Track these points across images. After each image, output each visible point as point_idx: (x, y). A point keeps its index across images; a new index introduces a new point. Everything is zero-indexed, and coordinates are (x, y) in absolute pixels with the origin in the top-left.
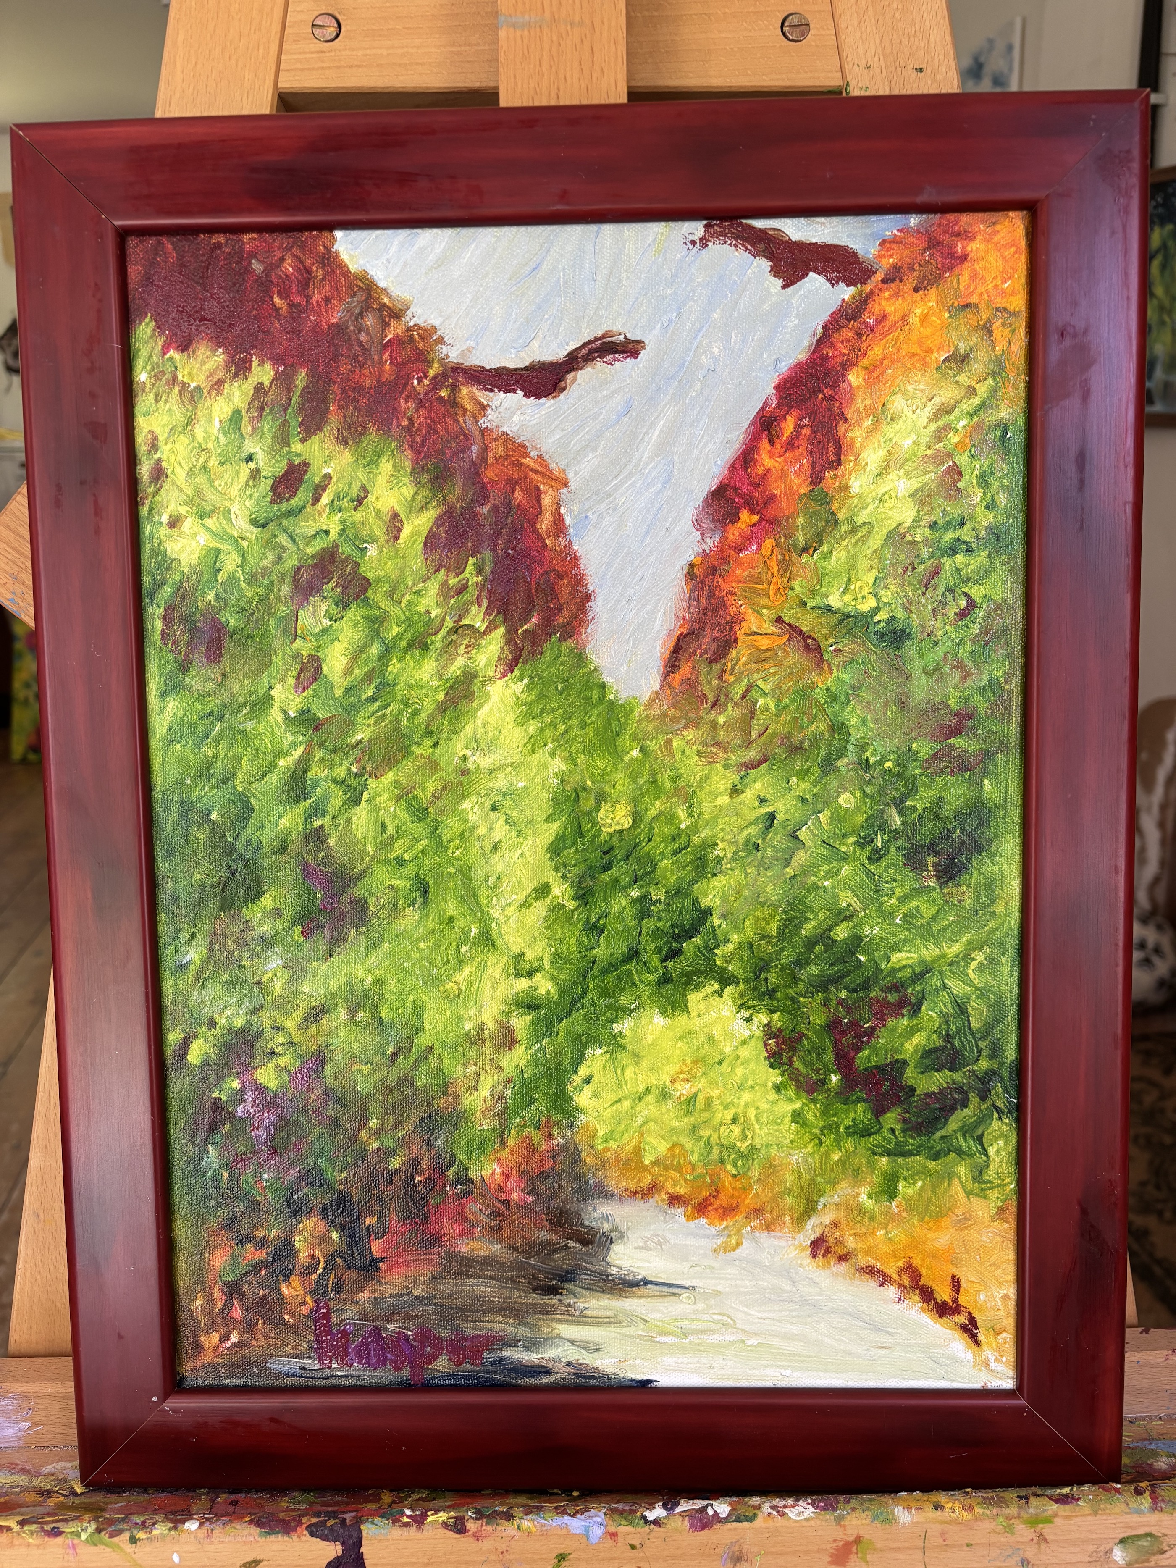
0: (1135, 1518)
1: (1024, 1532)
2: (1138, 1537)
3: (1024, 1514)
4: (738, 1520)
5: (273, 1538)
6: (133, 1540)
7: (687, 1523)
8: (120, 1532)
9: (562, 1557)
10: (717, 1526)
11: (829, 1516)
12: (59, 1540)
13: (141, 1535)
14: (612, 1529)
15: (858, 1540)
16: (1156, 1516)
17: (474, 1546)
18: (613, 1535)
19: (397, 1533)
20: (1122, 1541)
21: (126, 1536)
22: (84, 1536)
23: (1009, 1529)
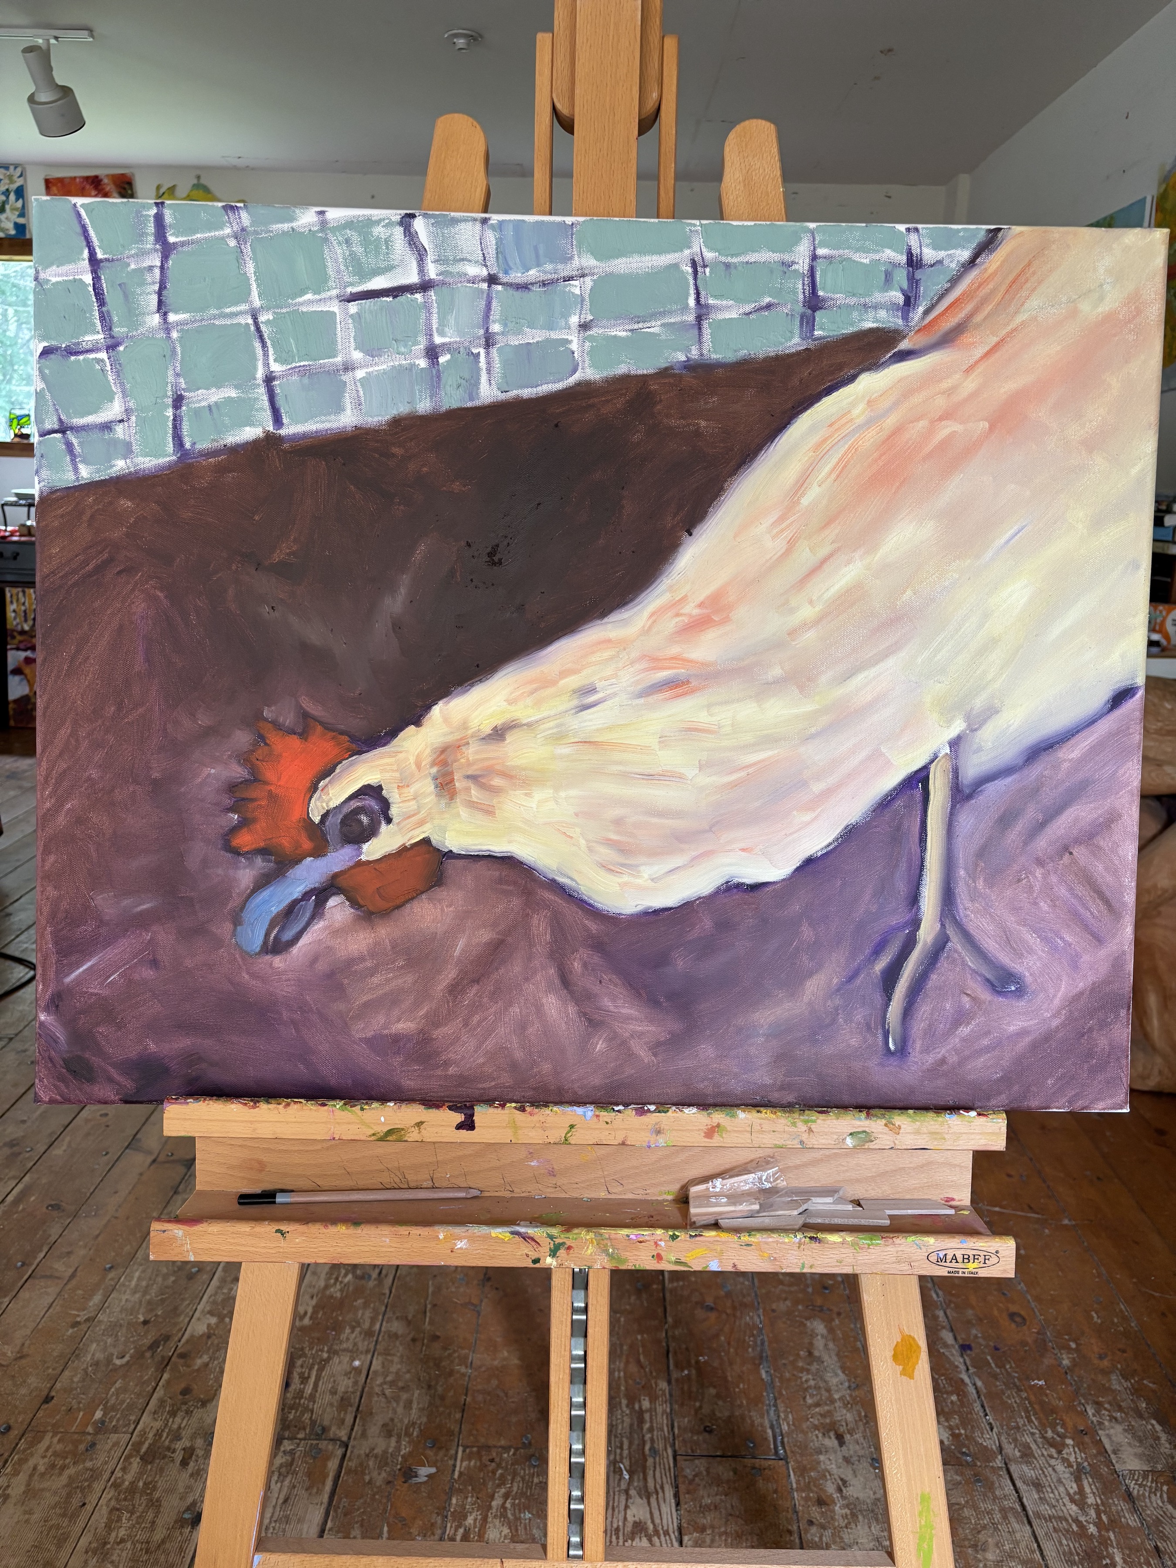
0: (858, 1123)
1: (802, 1127)
2: (859, 1133)
3: (802, 1117)
4: (659, 1112)
5: (431, 1110)
6: (362, 1109)
7: (634, 1112)
8: (355, 1106)
9: (572, 1127)
10: (649, 1114)
11: (705, 1113)
12: (326, 1108)
13: (366, 1107)
14: (597, 1113)
15: (718, 1126)
16: (867, 1123)
17: (531, 1118)
18: (598, 1116)
19: (491, 1110)
20: (851, 1134)
21: (359, 1107)
22: (338, 1107)
23: (794, 1124)
